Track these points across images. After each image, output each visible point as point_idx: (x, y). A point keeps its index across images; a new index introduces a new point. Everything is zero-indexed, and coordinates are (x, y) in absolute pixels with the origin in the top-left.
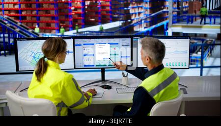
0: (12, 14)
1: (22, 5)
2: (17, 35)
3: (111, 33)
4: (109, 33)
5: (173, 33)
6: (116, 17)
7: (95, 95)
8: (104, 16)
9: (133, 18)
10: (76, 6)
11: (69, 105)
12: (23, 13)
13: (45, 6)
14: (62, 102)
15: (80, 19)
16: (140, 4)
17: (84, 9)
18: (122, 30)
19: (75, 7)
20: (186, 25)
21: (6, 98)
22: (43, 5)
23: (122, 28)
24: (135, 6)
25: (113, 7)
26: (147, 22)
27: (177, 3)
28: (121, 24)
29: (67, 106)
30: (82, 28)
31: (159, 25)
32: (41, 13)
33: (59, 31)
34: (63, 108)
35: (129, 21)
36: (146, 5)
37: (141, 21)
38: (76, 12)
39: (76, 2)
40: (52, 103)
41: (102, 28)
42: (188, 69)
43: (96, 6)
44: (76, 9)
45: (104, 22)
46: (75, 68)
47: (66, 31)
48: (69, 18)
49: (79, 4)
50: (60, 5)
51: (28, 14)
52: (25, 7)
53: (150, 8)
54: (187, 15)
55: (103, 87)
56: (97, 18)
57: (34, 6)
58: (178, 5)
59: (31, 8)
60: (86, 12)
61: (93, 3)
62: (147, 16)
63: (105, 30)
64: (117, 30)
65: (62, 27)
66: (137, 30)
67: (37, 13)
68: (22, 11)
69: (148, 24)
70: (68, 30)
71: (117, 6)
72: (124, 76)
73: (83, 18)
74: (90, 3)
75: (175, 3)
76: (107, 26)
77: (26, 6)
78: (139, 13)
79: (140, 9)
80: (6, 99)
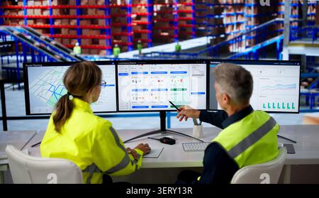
0: (40, 24)
1: (54, 10)
2: (46, 58)
3: (194, 55)
4: (190, 55)
5: (291, 56)
6: (201, 30)
7: (148, 153)
8: (183, 28)
9: (228, 31)
10: (139, 13)
11: (104, 169)
12: (57, 23)
13: (91, 12)
14: (93, 164)
15: (145, 33)
16: (240, 10)
17: (151, 17)
18: (210, 50)
19: (137, 14)
20: (311, 42)
21: (6, 156)
22: (87, 10)
23: (210, 48)
24: (232, 12)
25: (197, 15)
26: (250, 39)
27: (297, 8)
28: (209, 42)
29: (101, 172)
30: (147, 47)
31: (268, 42)
32: (83, 23)
33: (111, 51)
34: (94, 174)
35: (222, 36)
36: (249, 11)
37: (241, 36)
38: (139, 21)
39: (139, 6)
40: (76, 166)
41: (180, 48)
42: (298, 113)
43: (171, 13)
44: (139, 17)
45: (183, 37)
46: (118, 111)
47: (122, 51)
48: (128, 32)
49: (144, 10)
50: (113, 11)
51: (64, 24)
52: (58, 14)
53: (255, 16)
54: (313, 27)
55: (162, 141)
56: (173, 32)
57: (73, 12)
58: (300, 12)
59: (68, 16)
60: (155, 21)
61: (166, 7)
62: (250, 29)
63: (184, 50)
64: (203, 50)
65: (116, 45)
66: (234, 51)
67: (78, 23)
68: (54, 19)
69: (252, 40)
70: (127, 51)
71: (203, 13)
72: (196, 124)
73: (150, 31)
74: (161, 8)
75: (295, 7)
76: (187, 45)
77: (60, 12)
78: (239, 24)
79: (239, 17)
80: (6, 159)
